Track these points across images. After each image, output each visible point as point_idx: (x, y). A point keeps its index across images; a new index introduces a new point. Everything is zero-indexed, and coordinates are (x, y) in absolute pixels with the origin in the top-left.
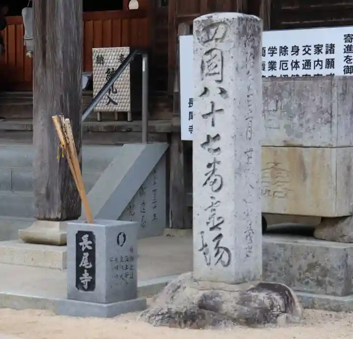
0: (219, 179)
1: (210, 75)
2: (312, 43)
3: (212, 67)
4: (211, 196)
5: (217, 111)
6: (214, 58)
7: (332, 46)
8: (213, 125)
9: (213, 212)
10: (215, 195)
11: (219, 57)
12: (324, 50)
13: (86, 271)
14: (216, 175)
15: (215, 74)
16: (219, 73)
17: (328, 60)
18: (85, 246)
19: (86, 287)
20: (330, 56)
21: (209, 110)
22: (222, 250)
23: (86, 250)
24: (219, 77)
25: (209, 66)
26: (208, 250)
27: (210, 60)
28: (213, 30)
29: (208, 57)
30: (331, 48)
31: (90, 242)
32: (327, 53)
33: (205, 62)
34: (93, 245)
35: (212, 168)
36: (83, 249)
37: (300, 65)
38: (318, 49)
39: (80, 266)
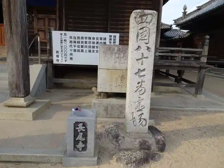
0: (143, 89)
1: (142, 40)
2: (99, 37)
3: (143, 36)
4: (139, 97)
5: (144, 58)
6: (145, 32)
7: (105, 38)
8: (142, 64)
9: (139, 104)
10: (141, 96)
11: (148, 31)
12: (103, 39)
13: (80, 142)
14: (142, 88)
15: (145, 39)
16: (147, 39)
17: (104, 42)
18: (80, 129)
19: (80, 149)
20: (105, 41)
21: (140, 57)
22: (142, 120)
23: (81, 131)
24: (147, 41)
25: (141, 36)
26: (135, 120)
27: (142, 33)
28: (145, 18)
29: (141, 31)
30: (105, 39)
31: (84, 127)
32: (104, 40)
33: (139, 33)
34: (86, 129)
35: (140, 84)
36: (79, 131)
37: (95, 43)
38: (101, 39)
39: (77, 139)
